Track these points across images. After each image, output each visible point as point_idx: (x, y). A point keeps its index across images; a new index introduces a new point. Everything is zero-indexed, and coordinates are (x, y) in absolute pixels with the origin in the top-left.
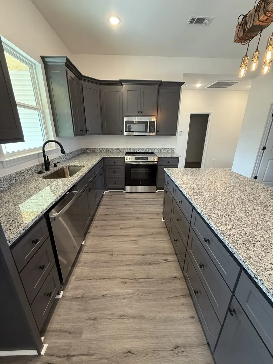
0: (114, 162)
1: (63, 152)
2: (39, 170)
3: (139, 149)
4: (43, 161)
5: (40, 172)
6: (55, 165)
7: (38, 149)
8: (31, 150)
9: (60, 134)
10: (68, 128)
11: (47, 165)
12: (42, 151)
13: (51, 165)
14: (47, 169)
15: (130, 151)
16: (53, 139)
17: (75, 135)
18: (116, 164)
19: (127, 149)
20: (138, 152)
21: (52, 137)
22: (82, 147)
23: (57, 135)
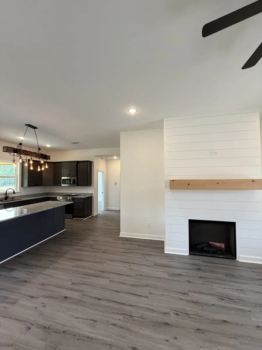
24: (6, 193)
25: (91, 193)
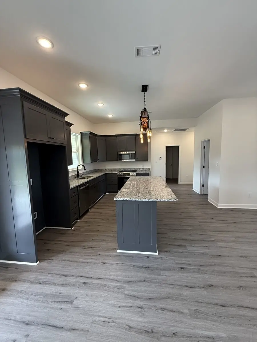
0: (112, 176)
1: (85, 170)
2: (74, 177)
3: (128, 169)
4: (77, 174)
5: (75, 178)
6: (81, 176)
7: (75, 168)
8: (73, 169)
9: (85, 162)
10: (88, 159)
11: (78, 174)
12: (76, 169)
13: (80, 175)
14: (78, 177)
15: (123, 170)
16: (81, 164)
17: (91, 162)
18: (113, 177)
19: (121, 169)
20: (127, 170)
21: (81, 163)
22: (96, 168)
23: (83, 162)
24: (77, 170)
25: (149, 168)
